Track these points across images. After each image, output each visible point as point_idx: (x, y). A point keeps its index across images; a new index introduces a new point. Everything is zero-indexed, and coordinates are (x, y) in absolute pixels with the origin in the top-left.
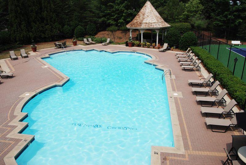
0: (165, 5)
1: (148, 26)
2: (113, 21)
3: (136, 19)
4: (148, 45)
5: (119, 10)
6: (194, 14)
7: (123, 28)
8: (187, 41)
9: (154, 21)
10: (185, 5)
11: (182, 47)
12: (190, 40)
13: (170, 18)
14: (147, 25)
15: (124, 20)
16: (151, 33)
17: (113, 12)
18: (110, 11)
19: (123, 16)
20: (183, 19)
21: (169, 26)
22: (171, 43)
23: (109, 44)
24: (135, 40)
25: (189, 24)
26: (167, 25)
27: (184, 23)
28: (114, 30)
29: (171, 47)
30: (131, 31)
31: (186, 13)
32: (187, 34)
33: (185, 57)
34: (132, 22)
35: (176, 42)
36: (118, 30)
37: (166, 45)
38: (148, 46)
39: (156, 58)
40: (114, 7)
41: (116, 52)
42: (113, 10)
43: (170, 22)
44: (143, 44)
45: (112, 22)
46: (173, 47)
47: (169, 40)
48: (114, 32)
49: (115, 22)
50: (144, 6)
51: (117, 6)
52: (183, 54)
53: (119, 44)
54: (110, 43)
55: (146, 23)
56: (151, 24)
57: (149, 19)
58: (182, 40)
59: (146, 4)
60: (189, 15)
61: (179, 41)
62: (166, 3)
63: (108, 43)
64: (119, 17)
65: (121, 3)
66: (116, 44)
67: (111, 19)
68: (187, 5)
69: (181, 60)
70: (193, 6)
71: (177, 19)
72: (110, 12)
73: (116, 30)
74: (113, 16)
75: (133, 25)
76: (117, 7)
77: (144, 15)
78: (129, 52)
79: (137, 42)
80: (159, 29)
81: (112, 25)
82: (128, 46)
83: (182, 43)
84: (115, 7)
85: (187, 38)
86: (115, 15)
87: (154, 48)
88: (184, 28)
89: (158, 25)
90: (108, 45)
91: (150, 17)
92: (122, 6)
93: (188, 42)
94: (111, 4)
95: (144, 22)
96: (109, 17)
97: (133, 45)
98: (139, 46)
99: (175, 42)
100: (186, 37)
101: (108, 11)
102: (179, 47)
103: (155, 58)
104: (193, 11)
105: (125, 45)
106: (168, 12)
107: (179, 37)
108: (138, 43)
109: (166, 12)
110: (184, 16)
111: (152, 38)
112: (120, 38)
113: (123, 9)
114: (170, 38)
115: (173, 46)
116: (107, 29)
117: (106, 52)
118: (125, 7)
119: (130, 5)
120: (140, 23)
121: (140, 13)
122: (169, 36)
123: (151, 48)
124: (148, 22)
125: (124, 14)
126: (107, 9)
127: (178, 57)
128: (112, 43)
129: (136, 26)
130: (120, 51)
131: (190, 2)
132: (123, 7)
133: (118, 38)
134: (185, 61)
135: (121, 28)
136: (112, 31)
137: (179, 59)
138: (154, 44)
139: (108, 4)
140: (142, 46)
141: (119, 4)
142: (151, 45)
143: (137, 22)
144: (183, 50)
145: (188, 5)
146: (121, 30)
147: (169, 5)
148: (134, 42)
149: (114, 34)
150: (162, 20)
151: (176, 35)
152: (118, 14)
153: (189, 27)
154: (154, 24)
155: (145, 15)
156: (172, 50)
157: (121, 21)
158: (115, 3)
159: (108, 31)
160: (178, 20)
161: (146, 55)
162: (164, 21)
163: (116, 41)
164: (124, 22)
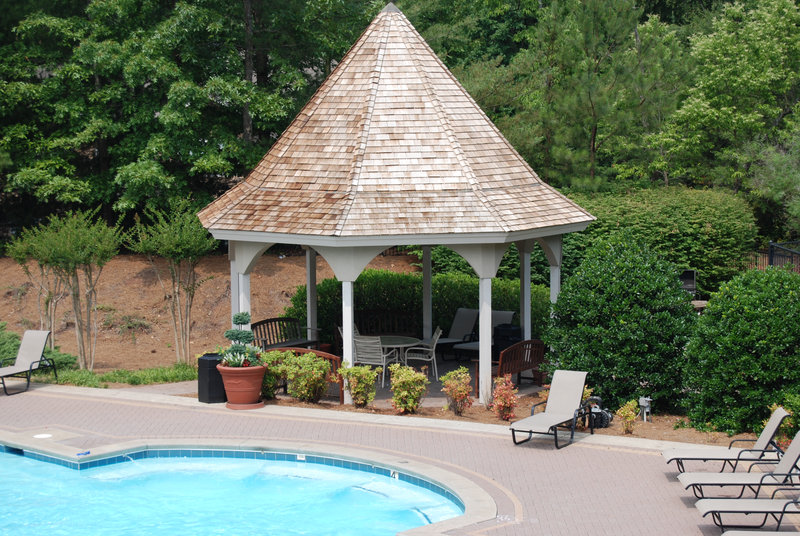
0: (525, 44)
1: (399, 220)
2: (60, 172)
3: (286, 160)
4: (405, 385)
5: (118, 75)
6: (766, 118)
7: (165, 235)
8: (748, 349)
9: (452, 180)
10: (687, 44)
11: (709, 402)
12: (774, 341)
13: (569, 153)
14: (392, 209)
15: (169, 166)
16: (416, 282)
17: (67, 90)
18: (35, 80)
19: (157, 127)
20: (675, 160)
21: (580, 216)
22: (610, 364)
23: (39, 383)
24: (281, 346)
25: (734, 200)
26: (562, 211)
27: (692, 194)
28: (82, 255)
29: (611, 403)
30: (240, 263)
31: (697, 105)
32: (746, 284)
33: (756, 490)
34: (250, 185)
35: (653, 357)
36: (124, 251)
37: (567, 389)
38: (404, 401)
39: (504, 506)
40: (78, 51)
41: (120, 459)
42: (67, 80)
43: (576, 182)
44: (360, 380)
45: (58, 181)
46: (632, 403)
47: (589, 338)
48: (81, 273)
49: (85, 186)
50: (358, 49)
51: (101, 38)
52: (732, 464)
53: (134, 382)
54: (50, 368)
55: (384, 196)
56: (428, 201)
57: (404, 160)
58: (707, 342)
59: (372, 36)
60: (726, 127)
61: (681, 344)
62: (531, 21)
63: (27, 375)
64: (121, 136)
65: (143, 18)
66: (105, 382)
67: (45, 155)
68: (701, 44)
69: (726, 520)
70: (756, 52)
71: (628, 158)
72: (36, 91)
73: (105, 256)
74: (67, 127)
75: (266, 208)
76: (103, 53)
77: (357, 122)
78: (240, 455)
79: (307, 364)
80: (498, 247)
81: (57, 206)
82: (224, 399)
83: (712, 365)
84: (90, 53)
85: (751, 319)
86: (85, 117)
87: (458, 409)
88: (695, 237)
89: (483, 213)
90: (26, 388)
91: (410, 139)
92: (149, 44)
93: (757, 356)
94: (53, 22)
95: (361, 182)
96: (30, 136)
97: (267, 389)
98: (320, 394)
99: (642, 354)
100: (741, 311)
101: (23, 86)
102: (684, 403)
103: (489, 502)
104: (761, 94)
105: (194, 386)
106: (550, 102)
107: (673, 312)
108: (317, 374)
109: (532, 98)
110: (690, 133)
111: (428, 320)
112: (135, 327)
113: (164, 68)
114: (602, 320)
115: (628, 392)
116: (19, 246)
117: (19, 452)
118: (174, 55)
119: (222, 34)
120: (329, 197)
121: (319, 108)
122: (585, 303)
123: (429, 413)
124: (394, 184)
125: (165, 116)
126: (12, 64)
127: (690, 493)
128: (62, 374)
129: (295, 219)
130: (153, 442)
131: (725, 23)
132: (161, 51)
133: (109, 326)
134: (757, 520)
135: (143, 237)
136: (63, 263)
137: (704, 506)
138: (456, 379)
139: (27, 24)
140: (348, 399)
141: (117, 30)
142: (435, 389)
143: (298, 186)
144: (721, 429)
145: (710, 39)
146: (148, 254)
147: (553, 38)
148: (276, 363)
149: (84, 290)
150: (521, 169)
151: (653, 295)
152: (115, 110)
153: (739, 224)
154: (454, 202)
155: (372, 128)
156: (628, 432)
157: (142, 170)
158: (86, 17)
159: (22, 261)
160: (637, 169)
161: (402, 477)
162: (531, 176)
163: (99, 351)
164: (167, 181)
